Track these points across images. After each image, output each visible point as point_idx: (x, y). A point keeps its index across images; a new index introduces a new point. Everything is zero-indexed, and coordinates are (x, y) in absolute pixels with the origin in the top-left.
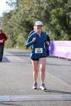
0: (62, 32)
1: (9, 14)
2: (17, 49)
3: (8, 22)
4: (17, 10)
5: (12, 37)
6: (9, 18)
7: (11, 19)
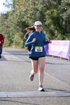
0: (56, 32)
1: (6, 15)
2: (13, 48)
3: (5, 23)
4: (14, 11)
5: (9, 37)
6: (6, 18)
7: (8, 20)
